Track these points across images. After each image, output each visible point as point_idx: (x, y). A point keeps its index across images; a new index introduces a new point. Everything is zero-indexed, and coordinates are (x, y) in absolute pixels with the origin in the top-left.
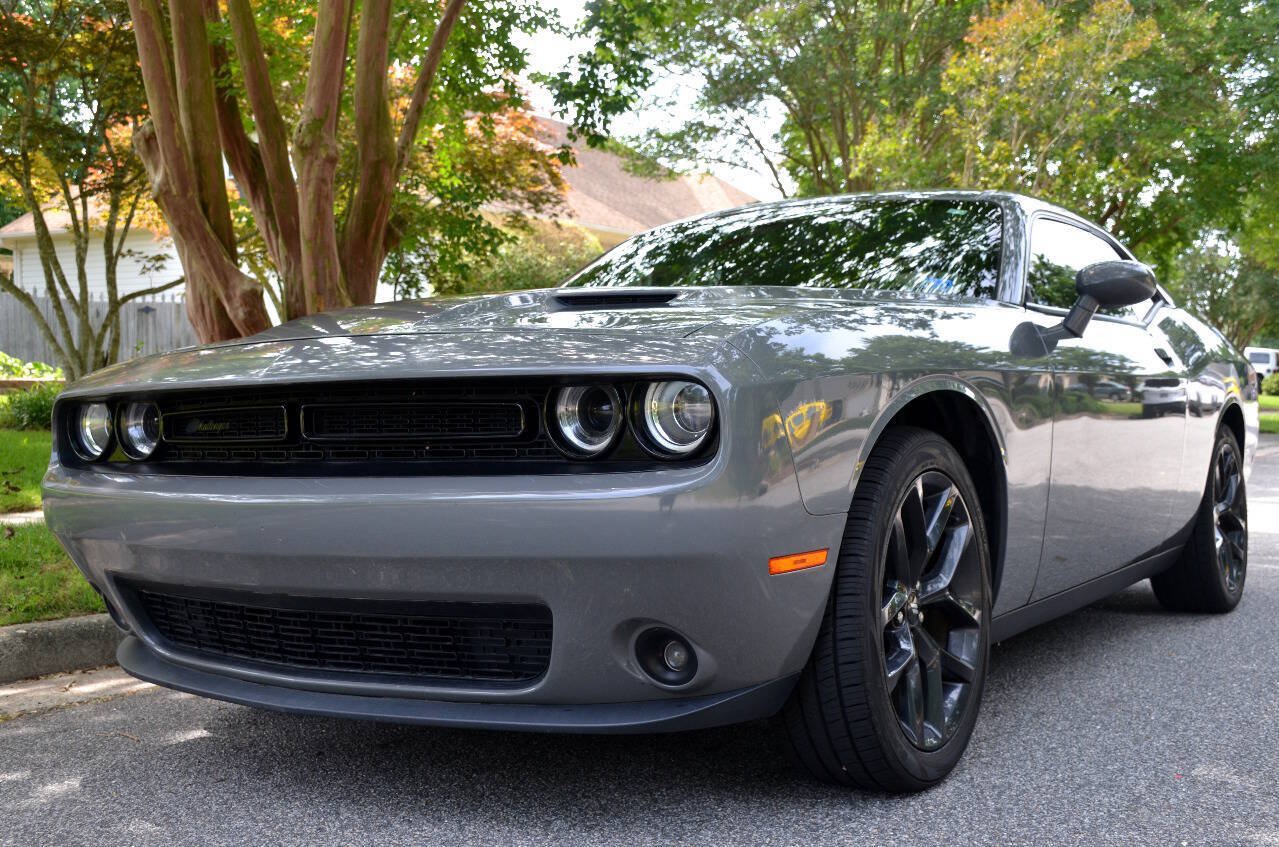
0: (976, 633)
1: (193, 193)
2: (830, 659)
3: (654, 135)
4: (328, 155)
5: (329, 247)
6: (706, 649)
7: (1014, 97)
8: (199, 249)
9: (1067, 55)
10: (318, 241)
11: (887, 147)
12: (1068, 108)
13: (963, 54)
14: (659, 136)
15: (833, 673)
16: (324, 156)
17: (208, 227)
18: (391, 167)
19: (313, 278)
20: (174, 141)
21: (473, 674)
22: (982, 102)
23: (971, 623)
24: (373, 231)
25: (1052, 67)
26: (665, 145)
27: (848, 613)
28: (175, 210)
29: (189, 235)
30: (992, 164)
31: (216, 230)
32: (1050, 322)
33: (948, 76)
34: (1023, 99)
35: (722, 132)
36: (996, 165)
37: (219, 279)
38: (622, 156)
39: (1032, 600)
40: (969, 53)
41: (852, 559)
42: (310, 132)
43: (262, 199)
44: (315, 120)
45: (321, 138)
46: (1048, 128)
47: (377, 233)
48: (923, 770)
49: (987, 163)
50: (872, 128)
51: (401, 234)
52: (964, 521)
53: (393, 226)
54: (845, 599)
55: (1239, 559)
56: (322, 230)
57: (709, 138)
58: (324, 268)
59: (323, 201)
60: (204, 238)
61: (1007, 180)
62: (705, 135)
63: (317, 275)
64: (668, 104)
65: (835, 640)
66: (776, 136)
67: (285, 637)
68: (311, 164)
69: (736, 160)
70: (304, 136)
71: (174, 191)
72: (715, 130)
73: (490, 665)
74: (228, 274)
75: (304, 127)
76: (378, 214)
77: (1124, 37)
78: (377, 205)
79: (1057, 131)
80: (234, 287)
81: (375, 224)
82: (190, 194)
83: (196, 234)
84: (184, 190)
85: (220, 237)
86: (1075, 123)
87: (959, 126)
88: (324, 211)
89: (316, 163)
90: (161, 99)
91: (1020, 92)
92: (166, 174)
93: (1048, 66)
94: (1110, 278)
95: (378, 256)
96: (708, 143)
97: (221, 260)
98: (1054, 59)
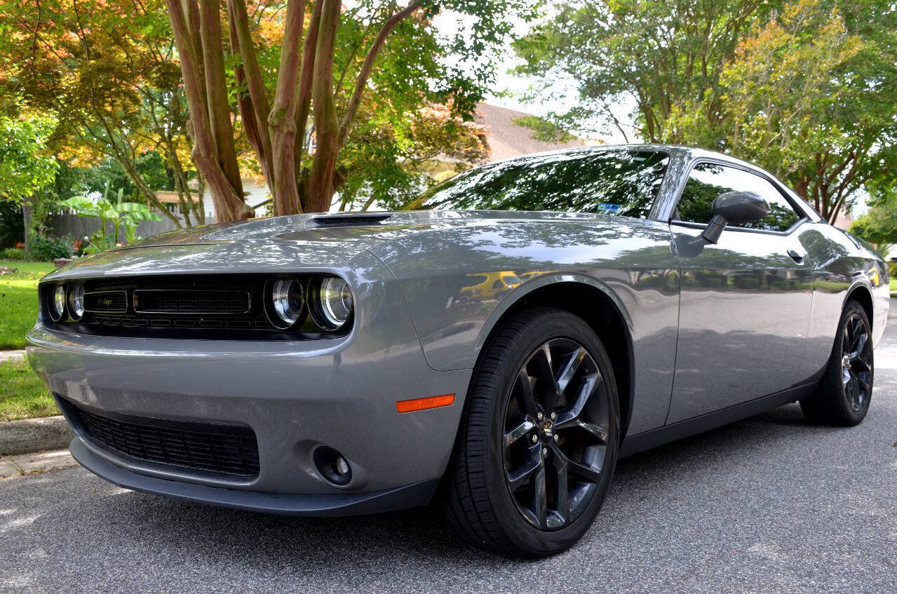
0: (604, 447)
1: (214, 156)
2: (464, 469)
3: (552, 116)
4: (288, 131)
5: (291, 187)
6: (359, 463)
7: (767, 87)
8: (217, 189)
9: (801, 61)
10: (284, 183)
11: (686, 119)
12: (803, 94)
13: (733, 62)
14: (556, 116)
15: (465, 478)
16: (286, 131)
17: (223, 175)
18: (334, 137)
19: (282, 205)
20: (201, 125)
21: (224, 470)
22: (745, 91)
23: (600, 442)
24: (325, 176)
25: (792, 68)
26: (560, 121)
27: (474, 438)
28: (204, 165)
29: (212, 181)
30: (753, 130)
31: (228, 177)
32: (695, 233)
33: (723, 75)
34: (773, 88)
35: (595, 113)
36: (756, 131)
37: (229, 206)
38: (533, 129)
39: (667, 424)
40: (737, 60)
41: (481, 400)
42: (277, 116)
43: (266, 158)
44: (281, 110)
45: (284, 120)
46: (791, 106)
47: (328, 176)
48: (543, 544)
49: (749, 130)
50: (675, 109)
51: (344, 178)
52: (593, 371)
53: (339, 172)
54: (473, 428)
55: (865, 390)
56: (286, 176)
57: (587, 117)
58: (288, 199)
59: (286, 158)
60: (220, 182)
61: (763, 140)
62: (585, 115)
63: (283, 203)
64: (561, 97)
65: (466, 457)
66: (630, 115)
67: (144, 442)
68: (278, 136)
69: (604, 131)
70: (274, 119)
71: (203, 155)
72: (591, 112)
73: (234, 465)
74: (234, 203)
75: (274, 114)
76: (327, 166)
77: (840, 48)
78: (327, 160)
79: (796, 109)
80: (238, 211)
81: (326, 172)
82: (212, 156)
83: (215, 180)
84: (208, 153)
85: (231, 182)
86: (806, 103)
87: (731, 106)
88: (287, 165)
89: (281, 136)
90: (194, 101)
91: (771, 84)
92: (198, 145)
93: (789, 67)
94: (736, 203)
95: (329, 191)
96: (587, 119)
97: (230, 195)
98: (792, 63)
